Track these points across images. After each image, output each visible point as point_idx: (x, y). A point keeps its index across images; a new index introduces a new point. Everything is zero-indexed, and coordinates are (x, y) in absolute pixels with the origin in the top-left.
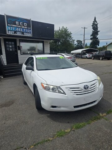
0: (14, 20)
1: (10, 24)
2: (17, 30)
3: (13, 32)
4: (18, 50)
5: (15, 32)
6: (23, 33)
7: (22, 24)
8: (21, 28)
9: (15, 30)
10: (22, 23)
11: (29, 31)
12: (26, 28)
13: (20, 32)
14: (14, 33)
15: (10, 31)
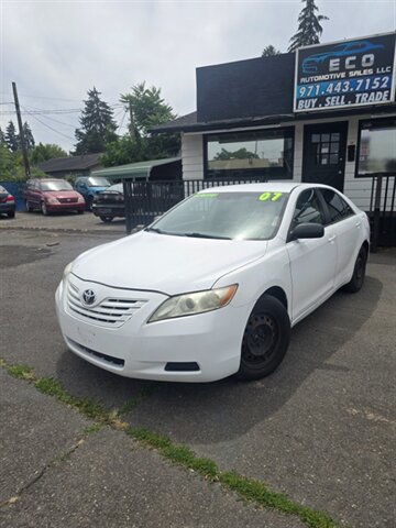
0: (323, 58)
1: (307, 76)
2: (330, 91)
3: (314, 101)
4: (347, 163)
5: (321, 100)
6: (350, 97)
7: (351, 62)
8: (347, 78)
9: (320, 92)
10: (354, 58)
11: (381, 83)
12: (371, 72)
13: (340, 94)
14: (316, 105)
15: (304, 99)
